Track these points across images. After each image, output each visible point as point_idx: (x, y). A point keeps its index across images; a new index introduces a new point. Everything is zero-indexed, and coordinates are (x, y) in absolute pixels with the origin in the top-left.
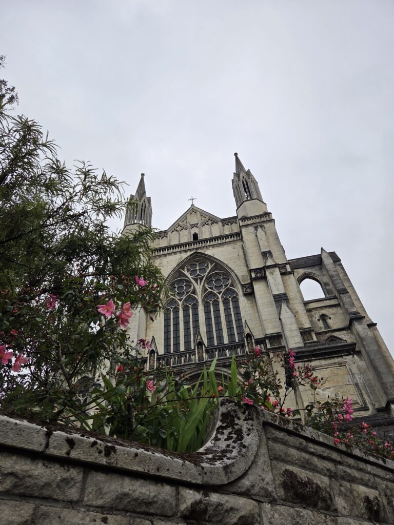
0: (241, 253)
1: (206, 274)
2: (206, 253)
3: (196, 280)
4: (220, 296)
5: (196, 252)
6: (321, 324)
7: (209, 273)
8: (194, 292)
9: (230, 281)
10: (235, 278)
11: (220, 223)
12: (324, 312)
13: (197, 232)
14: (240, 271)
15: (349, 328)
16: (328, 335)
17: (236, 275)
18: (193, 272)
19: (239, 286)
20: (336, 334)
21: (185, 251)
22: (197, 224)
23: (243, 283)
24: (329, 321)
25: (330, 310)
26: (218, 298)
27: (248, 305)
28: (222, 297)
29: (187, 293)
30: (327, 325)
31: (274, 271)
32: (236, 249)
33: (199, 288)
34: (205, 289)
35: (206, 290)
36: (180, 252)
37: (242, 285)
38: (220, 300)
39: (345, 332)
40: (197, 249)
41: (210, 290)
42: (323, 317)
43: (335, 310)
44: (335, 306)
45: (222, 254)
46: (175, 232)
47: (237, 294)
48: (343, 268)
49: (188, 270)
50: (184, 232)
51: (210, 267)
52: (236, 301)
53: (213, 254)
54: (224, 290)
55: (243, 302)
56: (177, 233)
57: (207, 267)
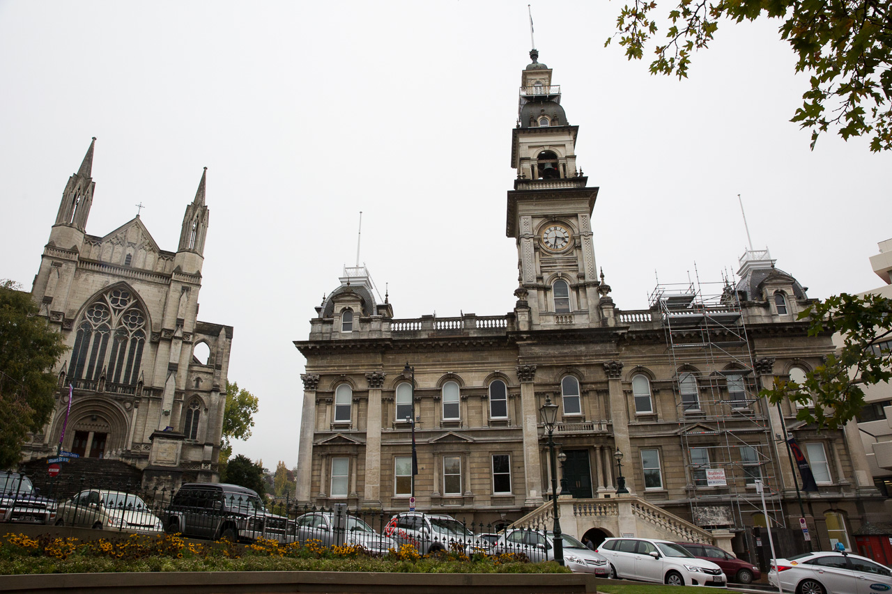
0: (163, 300)
1: (126, 307)
2: (132, 286)
3: (115, 310)
4: (131, 334)
5: (124, 282)
6: (194, 384)
7: (128, 308)
8: (110, 322)
9: (144, 323)
10: (149, 321)
11: (157, 254)
12: (200, 375)
13: (132, 254)
14: (155, 317)
15: (209, 392)
16: (195, 393)
17: (151, 321)
18: (114, 301)
19: (150, 332)
20: (199, 394)
21: (114, 275)
22: (135, 244)
23: (154, 330)
24: (201, 383)
25: (205, 376)
26: (128, 335)
27: (150, 352)
28: (133, 336)
29: (103, 320)
30: (197, 385)
31: (178, 343)
32: (160, 294)
33: (115, 318)
34: (120, 323)
36: (109, 274)
37: (152, 332)
38: (130, 338)
39: (206, 394)
40: (126, 278)
41: (124, 325)
42: (198, 380)
43: (209, 376)
44: (210, 373)
45: (148, 293)
46: (109, 244)
47: (145, 338)
48: (230, 345)
49: (111, 296)
50: (119, 249)
51: (131, 303)
52: (142, 343)
53: (139, 291)
54: (136, 330)
55: (147, 347)
56: (111, 245)
57: (129, 300)
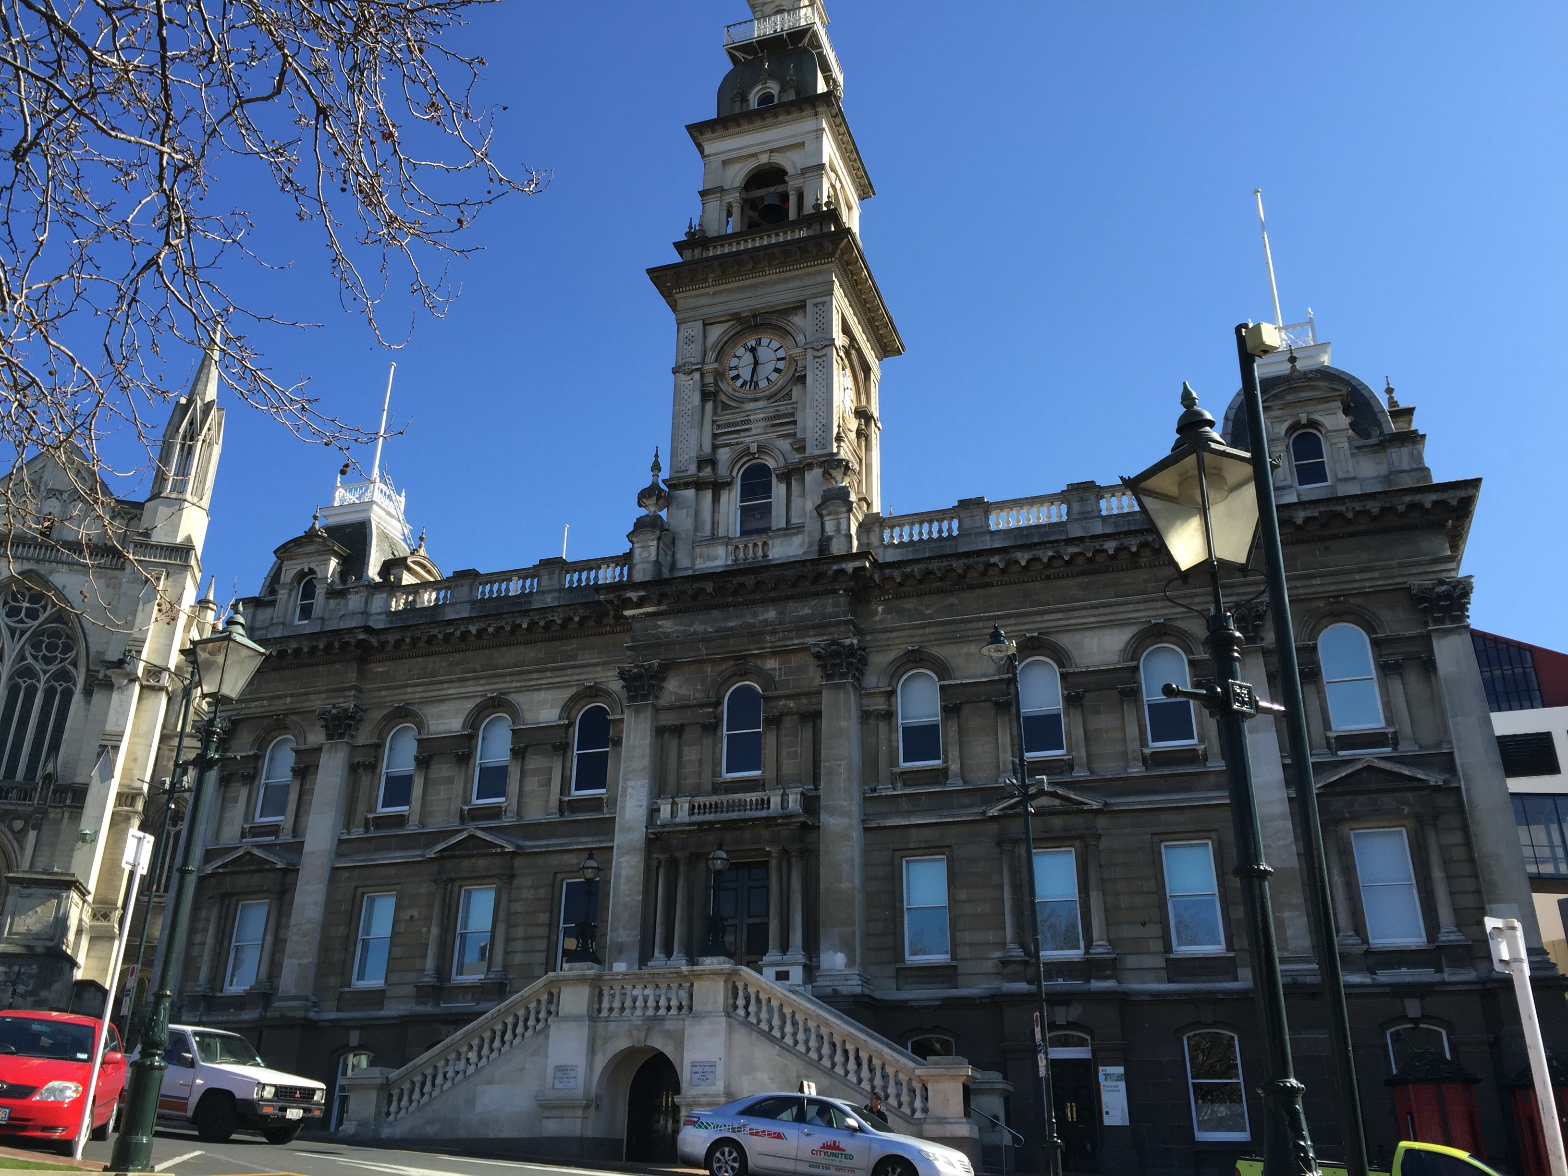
1: (36, 623)
5: (31, 571)
7: (41, 625)
9: (73, 654)
10: (84, 650)
13: (56, 513)
14: (96, 640)
17: (86, 647)
18: (13, 612)
19: (82, 670)
22: (62, 493)
23: (92, 667)
26: (39, 681)
27: (82, 712)
28: (47, 682)
32: (110, 590)
33: (11, 649)
34: (22, 656)
35: (23, 658)
37: (88, 671)
38: (41, 687)
40: (38, 561)
51: (48, 613)
53: (64, 587)
54: (55, 668)
55: (77, 702)
57: (44, 607)
